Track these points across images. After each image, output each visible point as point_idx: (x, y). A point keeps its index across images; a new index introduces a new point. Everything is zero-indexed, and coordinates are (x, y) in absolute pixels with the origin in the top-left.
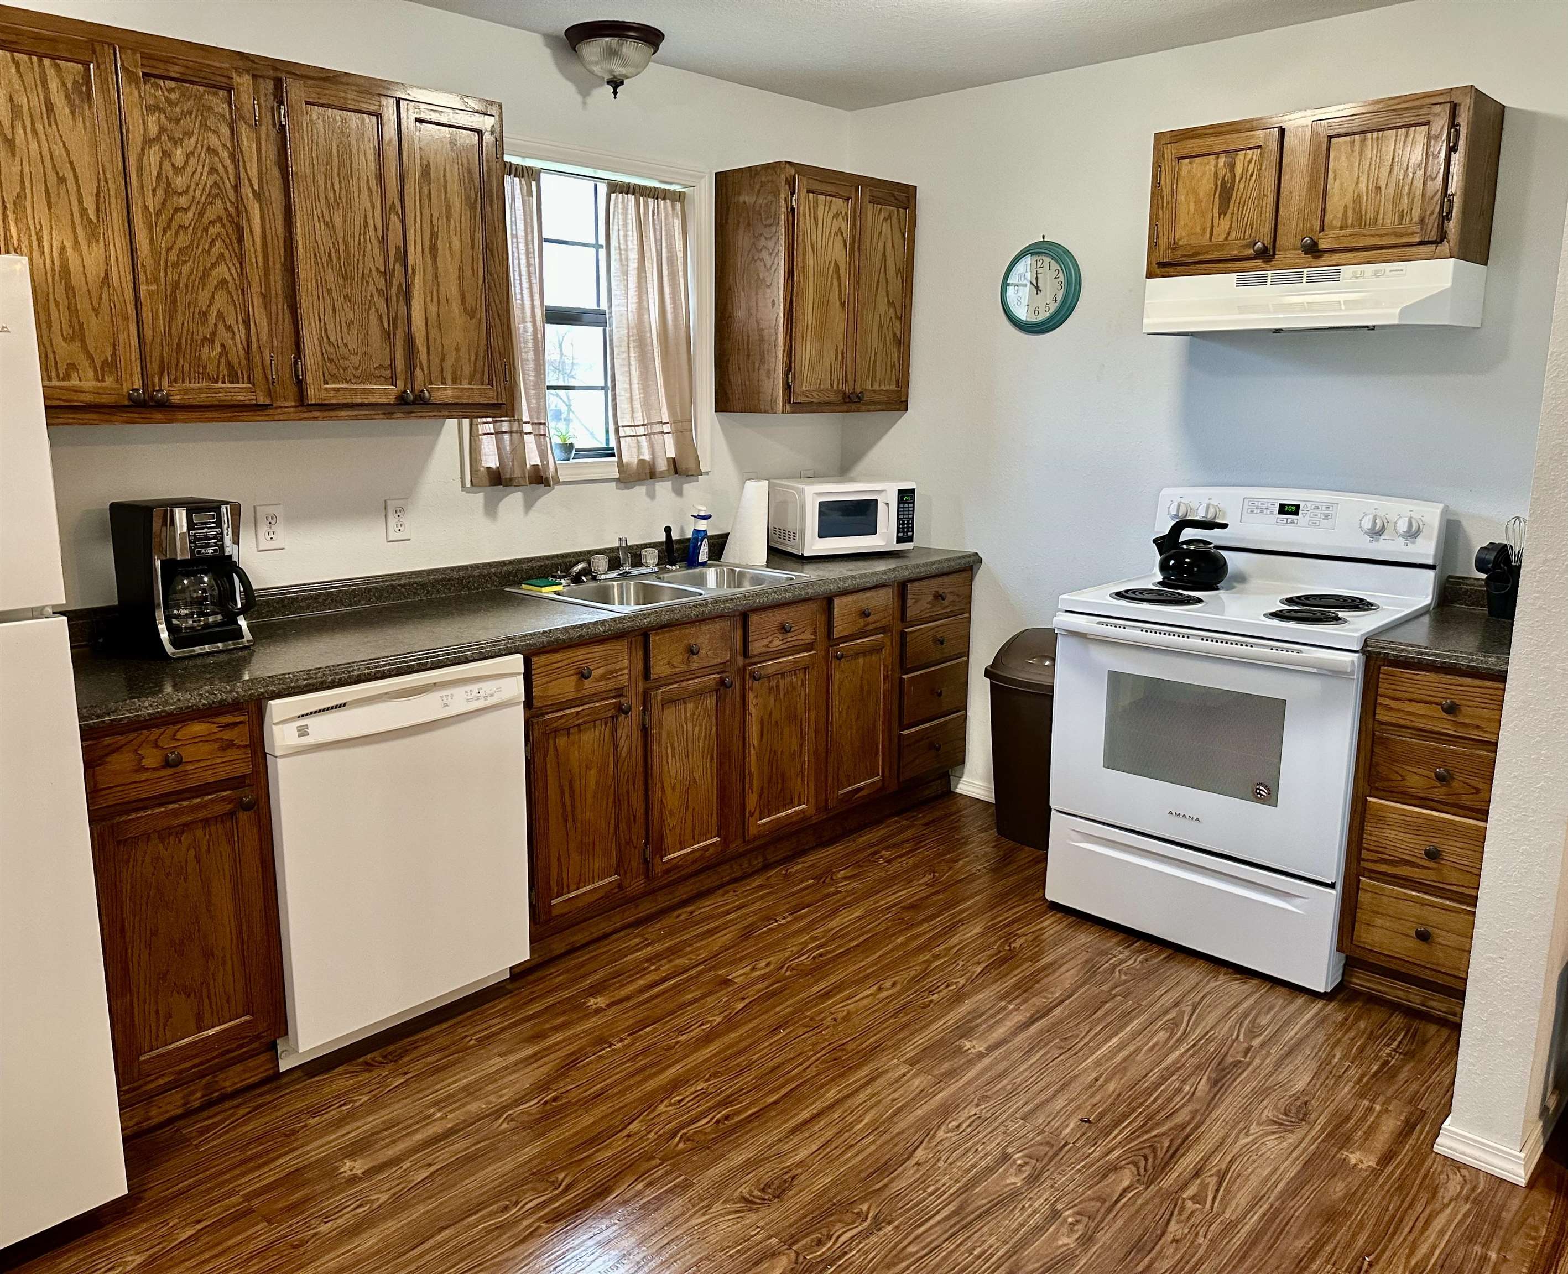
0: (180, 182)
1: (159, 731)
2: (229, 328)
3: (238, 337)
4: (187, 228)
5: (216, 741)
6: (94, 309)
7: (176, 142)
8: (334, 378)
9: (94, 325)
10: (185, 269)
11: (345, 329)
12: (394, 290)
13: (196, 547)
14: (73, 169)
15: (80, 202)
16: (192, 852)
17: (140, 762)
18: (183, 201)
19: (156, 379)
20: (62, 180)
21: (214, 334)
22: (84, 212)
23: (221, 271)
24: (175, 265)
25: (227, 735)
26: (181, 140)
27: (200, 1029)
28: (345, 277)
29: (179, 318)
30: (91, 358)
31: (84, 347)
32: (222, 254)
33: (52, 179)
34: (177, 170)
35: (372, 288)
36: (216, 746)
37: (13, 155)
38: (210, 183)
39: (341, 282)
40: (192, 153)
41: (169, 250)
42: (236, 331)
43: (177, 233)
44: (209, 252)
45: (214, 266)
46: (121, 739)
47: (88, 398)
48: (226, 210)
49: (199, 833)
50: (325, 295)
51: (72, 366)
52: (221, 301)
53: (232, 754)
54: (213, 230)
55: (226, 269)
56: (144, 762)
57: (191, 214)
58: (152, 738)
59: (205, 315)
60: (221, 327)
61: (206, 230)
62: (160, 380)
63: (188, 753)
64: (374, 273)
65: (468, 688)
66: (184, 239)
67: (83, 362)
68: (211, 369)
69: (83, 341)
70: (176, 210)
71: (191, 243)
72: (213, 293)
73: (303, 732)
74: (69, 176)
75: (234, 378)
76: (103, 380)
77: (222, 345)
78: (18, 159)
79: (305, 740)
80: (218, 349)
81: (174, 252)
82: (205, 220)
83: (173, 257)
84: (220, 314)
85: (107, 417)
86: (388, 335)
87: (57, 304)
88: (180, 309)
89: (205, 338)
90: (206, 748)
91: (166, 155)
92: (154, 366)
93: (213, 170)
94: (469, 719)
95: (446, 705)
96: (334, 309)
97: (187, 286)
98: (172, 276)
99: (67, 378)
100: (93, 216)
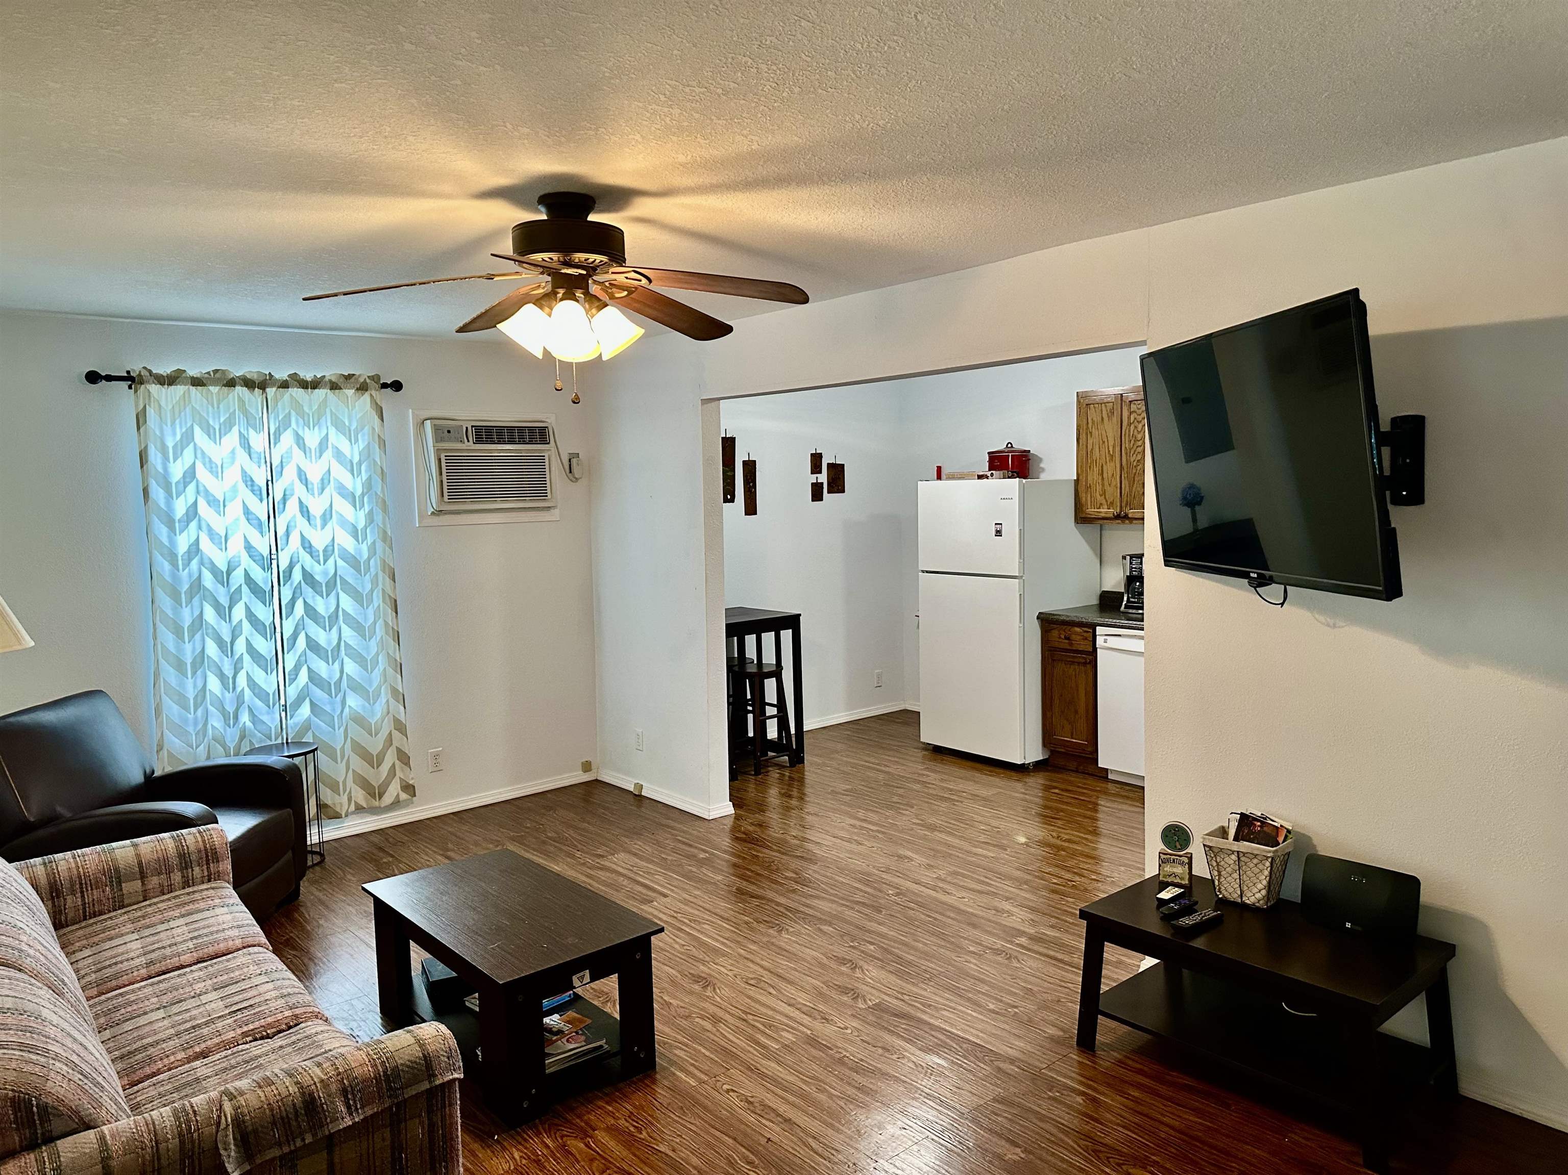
0: (1139, 437)
1: (1067, 627)
4: (1140, 453)
5: (1082, 635)
6: (1109, 484)
7: (1139, 422)
9: (1109, 490)
10: (1138, 468)
13: (1132, 571)
14: (1107, 438)
15: (1108, 449)
16: (1074, 673)
17: (1059, 635)
18: (1140, 443)
19: (1124, 508)
20: (1104, 442)
22: (1109, 451)
24: (1134, 467)
25: (1085, 634)
27: (1072, 738)
29: (1135, 485)
30: (1107, 501)
31: (1105, 498)
33: (1101, 442)
34: (1138, 432)
36: (1081, 637)
37: (1092, 437)
41: (1133, 462)
43: (1136, 455)
46: (1055, 626)
47: (1103, 515)
49: (1076, 667)
51: (1101, 504)
53: (1086, 642)
56: (1062, 635)
58: (1064, 628)
62: (1126, 509)
63: (1073, 637)
66: (1138, 457)
67: (1104, 502)
69: (1105, 495)
70: (1137, 447)
71: (1141, 458)
73: (1105, 641)
74: (1106, 440)
76: (1110, 509)
79: (1105, 644)
81: (1135, 462)
83: (1135, 464)
85: (1112, 521)
87: (1099, 484)
88: (1135, 482)
90: (1079, 637)
91: (1136, 427)
92: (1124, 504)
97: (1138, 474)
98: (1134, 471)
99: (1099, 508)
100: (1111, 453)
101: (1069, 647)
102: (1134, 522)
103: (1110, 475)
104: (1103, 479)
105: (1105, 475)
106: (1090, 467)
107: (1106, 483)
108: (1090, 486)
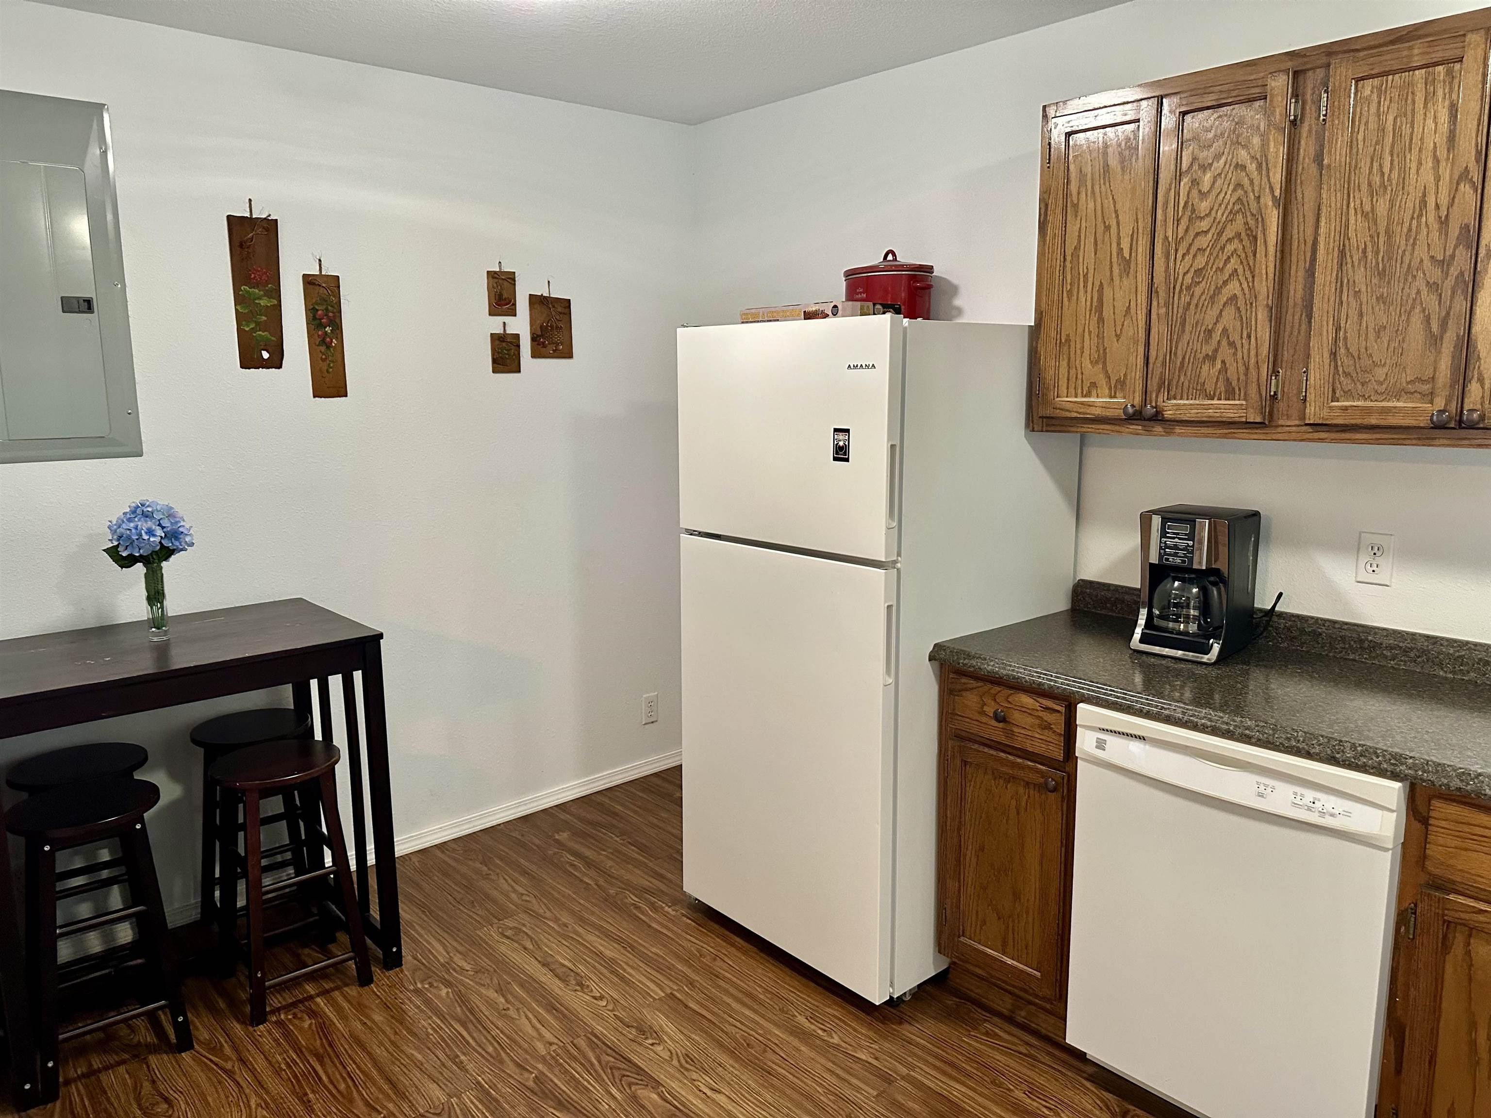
0: (1204, 206)
1: (998, 689)
2: (1232, 344)
3: (1240, 354)
4: (1205, 250)
5: (1038, 717)
6: (1116, 335)
7: (1204, 168)
8: (1348, 394)
9: (1116, 349)
10: (1198, 291)
11: (1372, 336)
12: (1449, 283)
13: (1166, 554)
14: (1117, 217)
15: (1119, 244)
16: (1014, 803)
17: (982, 707)
18: (1204, 225)
19: (1154, 396)
20: (1107, 228)
21: (1216, 351)
22: (1120, 251)
23: (1233, 287)
24: (1188, 288)
25: (1047, 716)
26: (1211, 165)
28: (1382, 274)
29: (1186, 337)
30: (1108, 376)
31: (1105, 368)
32: (1236, 270)
33: (1101, 228)
34: (1203, 195)
35: (1420, 283)
36: (1037, 722)
37: (1076, 216)
38: (1233, 200)
39: (1375, 281)
40: (1220, 175)
41: (1185, 274)
42: (1239, 346)
43: (1195, 256)
44: (1221, 270)
45: (1225, 283)
46: (973, 683)
47: (1098, 411)
48: (1246, 223)
49: (1021, 790)
50: (1351, 299)
51: (1094, 385)
52: (1229, 318)
53: (1048, 735)
54: (1230, 248)
55: (1238, 284)
56: (985, 708)
57: (1210, 235)
58: (992, 691)
59: (1209, 333)
60: (1224, 343)
61: (1223, 249)
62: (1157, 397)
63: (1017, 717)
64: (1427, 263)
65: (1299, 790)
66: (1201, 262)
67: (1100, 380)
68: (1210, 388)
69: (1104, 363)
70: (1197, 234)
71: (1207, 263)
72: (1221, 311)
73: (1101, 745)
74: (1113, 222)
75: (1230, 394)
76: (1115, 397)
77: (1223, 362)
78: (1079, 218)
79: (1099, 753)
80: (1219, 365)
81: (1190, 276)
82: (1224, 238)
83: (1188, 279)
84: (1225, 330)
85: (1117, 428)
86: (1435, 341)
87: (1090, 332)
88: (1188, 328)
89: (1207, 355)
90: (1029, 720)
91: (1195, 183)
92: (1153, 384)
93: (1239, 185)
96: (1361, 315)
97: (1197, 306)
98: (1185, 298)
99: (1088, 395)
100: (1126, 254)
101: (1002, 739)
102: (1178, 430)
103: (1121, 308)
104: (1101, 320)
105: (1107, 312)
106: (1070, 293)
107: (1109, 331)
108: (1068, 340)
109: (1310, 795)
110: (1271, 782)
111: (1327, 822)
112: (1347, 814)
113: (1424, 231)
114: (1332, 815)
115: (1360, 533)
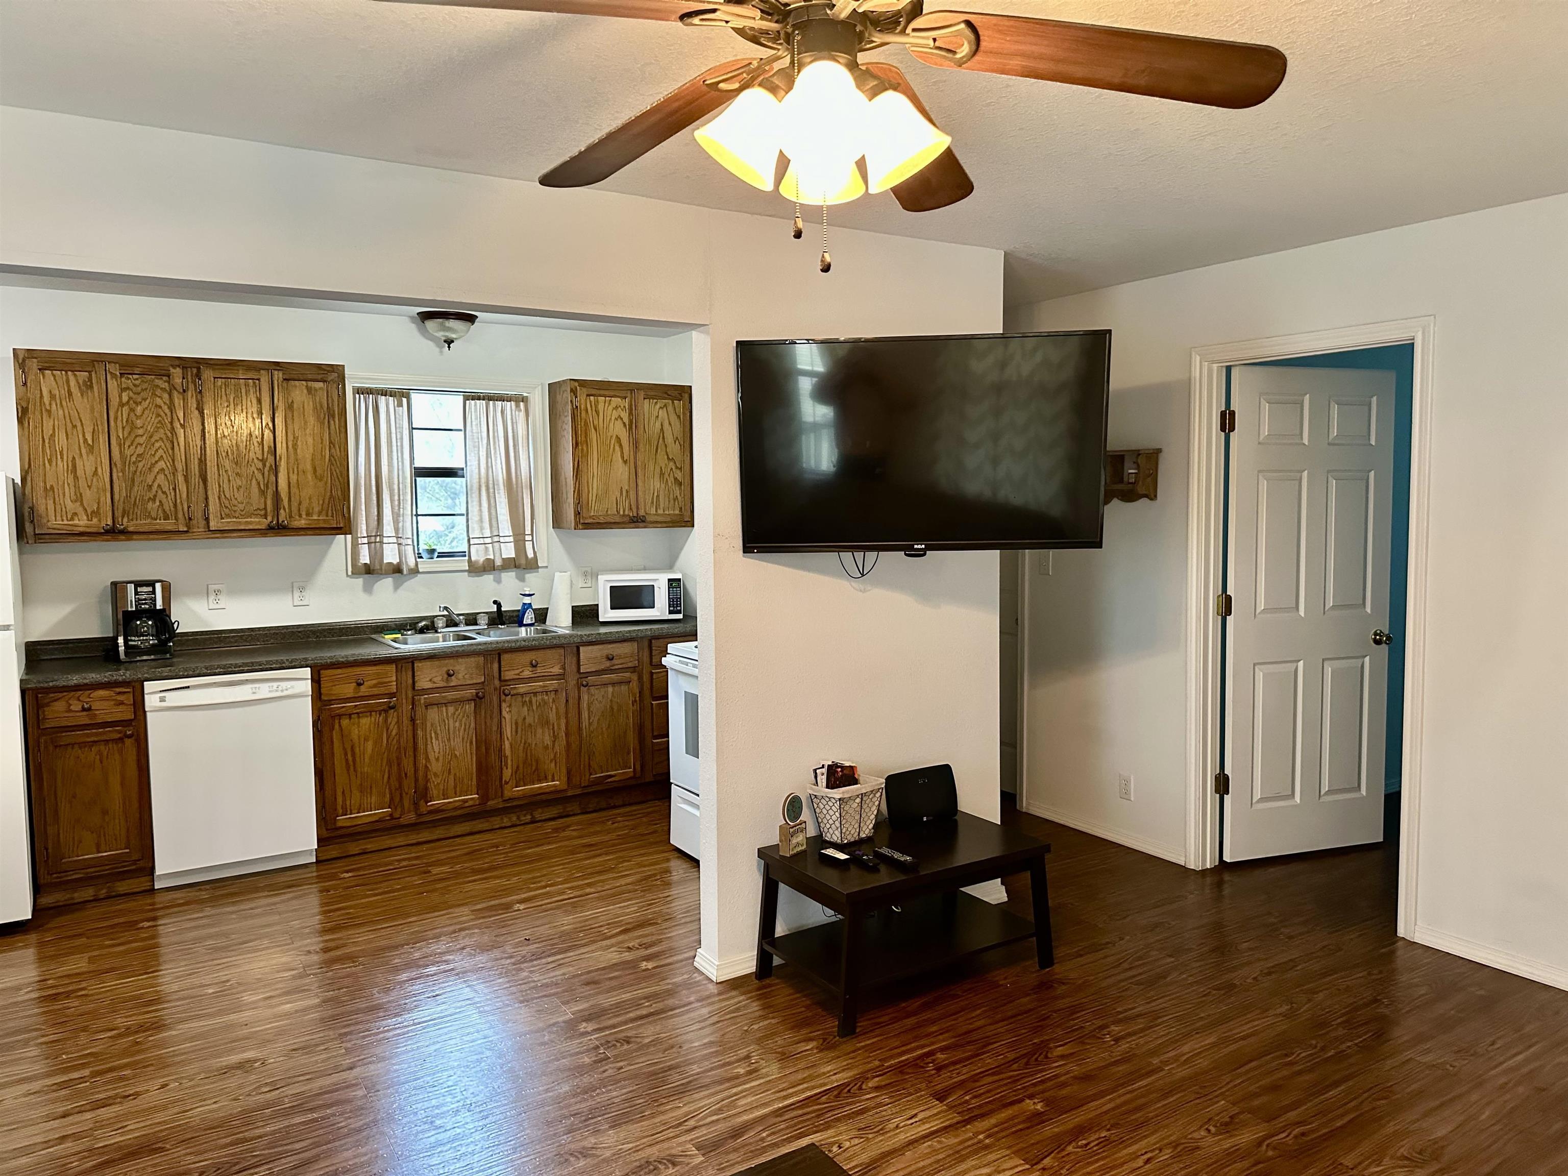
0: (139, 423)
1: (81, 692)
2: (164, 493)
3: (169, 498)
4: (142, 445)
5: (113, 700)
6: (88, 486)
7: (137, 403)
8: (228, 516)
9: (88, 495)
10: (141, 465)
11: (235, 490)
12: (267, 469)
13: (139, 604)
14: (81, 421)
15: (84, 436)
16: (98, 757)
17: (69, 707)
18: (140, 432)
19: (120, 520)
20: (75, 427)
21: (155, 496)
22: (85, 440)
23: (161, 464)
24: (134, 463)
25: (120, 698)
26: (140, 403)
27: (99, 852)
28: (236, 464)
29: (136, 488)
30: (85, 510)
31: (82, 504)
32: (162, 456)
33: (69, 425)
34: (138, 417)
35: (253, 468)
36: (113, 703)
37: (50, 417)
38: (156, 421)
39: (234, 466)
40: (146, 408)
41: (131, 456)
42: (168, 493)
43: (136, 447)
44: (154, 455)
45: (156, 462)
46: (60, 695)
47: (81, 529)
48: (165, 434)
49: (102, 747)
50: (224, 473)
51: (75, 514)
52: (161, 479)
53: (121, 708)
54: (157, 445)
55: (163, 463)
56: (72, 707)
57: (144, 438)
58: (77, 695)
59: (150, 487)
60: (160, 492)
61: (153, 445)
62: (122, 520)
63: (97, 705)
64: (255, 460)
65: (271, 684)
66: (140, 450)
67: (80, 510)
68: (153, 514)
69: (82, 500)
70: (136, 436)
71: (144, 451)
72: (156, 476)
73: (162, 700)
74: (79, 424)
75: (166, 518)
76: (91, 520)
77: (160, 502)
78: (52, 417)
79: (163, 704)
80: (158, 503)
81: (135, 456)
82: (153, 440)
83: (133, 459)
84: (159, 486)
85: (93, 538)
86: (263, 493)
87: (69, 484)
88: (136, 484)
89: (150, 498)
90: (106, 703)
91: (132, 410)
92: (118, 514)
93: (158, 415)
94: (270, 702)
95: (254, 693)
96: (229, 481)
97: (141, 472)
98: (132, 469)
99: (72, 519)
100: (90, 442)
101: (87, 722)
102: (135, 537)
103: (89, 473)
104: (76, 478)
105: (80, 472)
106: (50, 461)
107: (82, 483)
108: (52, 487)
109: (275, 684)
110: (257, 685)
111: (285, 693)
112: (292, 687)
113: (253, 447)
114: (287, 690)
115: (208, 585)
